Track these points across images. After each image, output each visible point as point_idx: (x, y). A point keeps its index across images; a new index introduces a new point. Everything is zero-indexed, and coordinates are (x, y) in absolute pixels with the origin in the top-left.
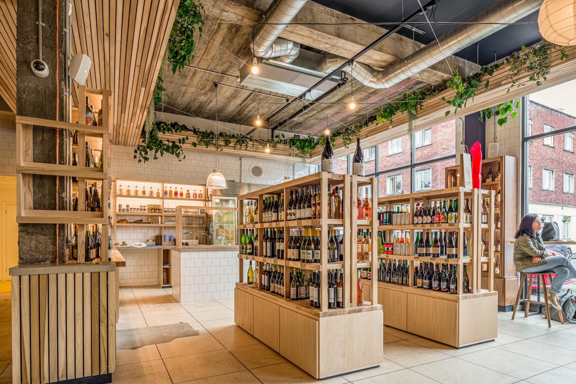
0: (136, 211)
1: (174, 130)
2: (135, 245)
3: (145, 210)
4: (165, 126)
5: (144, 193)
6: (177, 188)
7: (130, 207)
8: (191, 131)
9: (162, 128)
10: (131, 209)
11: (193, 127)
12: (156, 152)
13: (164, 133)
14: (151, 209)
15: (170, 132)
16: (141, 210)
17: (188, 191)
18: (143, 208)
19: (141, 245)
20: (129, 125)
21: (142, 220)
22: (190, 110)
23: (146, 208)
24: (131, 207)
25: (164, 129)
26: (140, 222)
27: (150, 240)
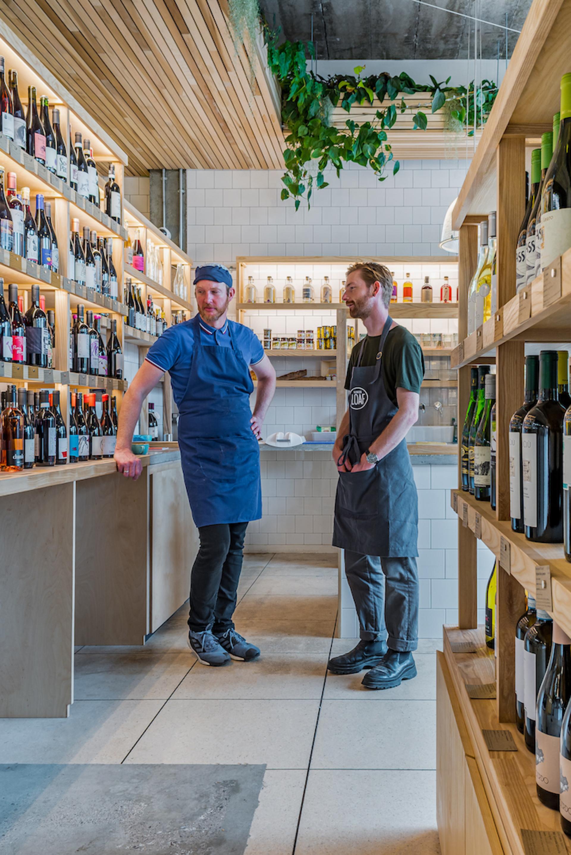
0: (286, 347)
1: (374, 96)
2: (274, 439)
3: (310, 341)
4: (349, 88)
5: (307, 293)
6: (411, 276)
7: (273, 336)
8: (424, 89)
9: (342, 95)
10: (275, 339)
11: (432, 78)
12: (322, 165)
13: (347, 107)
14: (326, 340)
15: (364, 103)
16: (300, 341)
17: (427, 280)
18: (304, 336)
19: (288, 441)
20: (228, 84)
21: (304, 372)
22: (428, 31)
23: (315, 337)
24: (275, 336)
25: (348, 95)
26: (302, 375)
27: (326, 426)
